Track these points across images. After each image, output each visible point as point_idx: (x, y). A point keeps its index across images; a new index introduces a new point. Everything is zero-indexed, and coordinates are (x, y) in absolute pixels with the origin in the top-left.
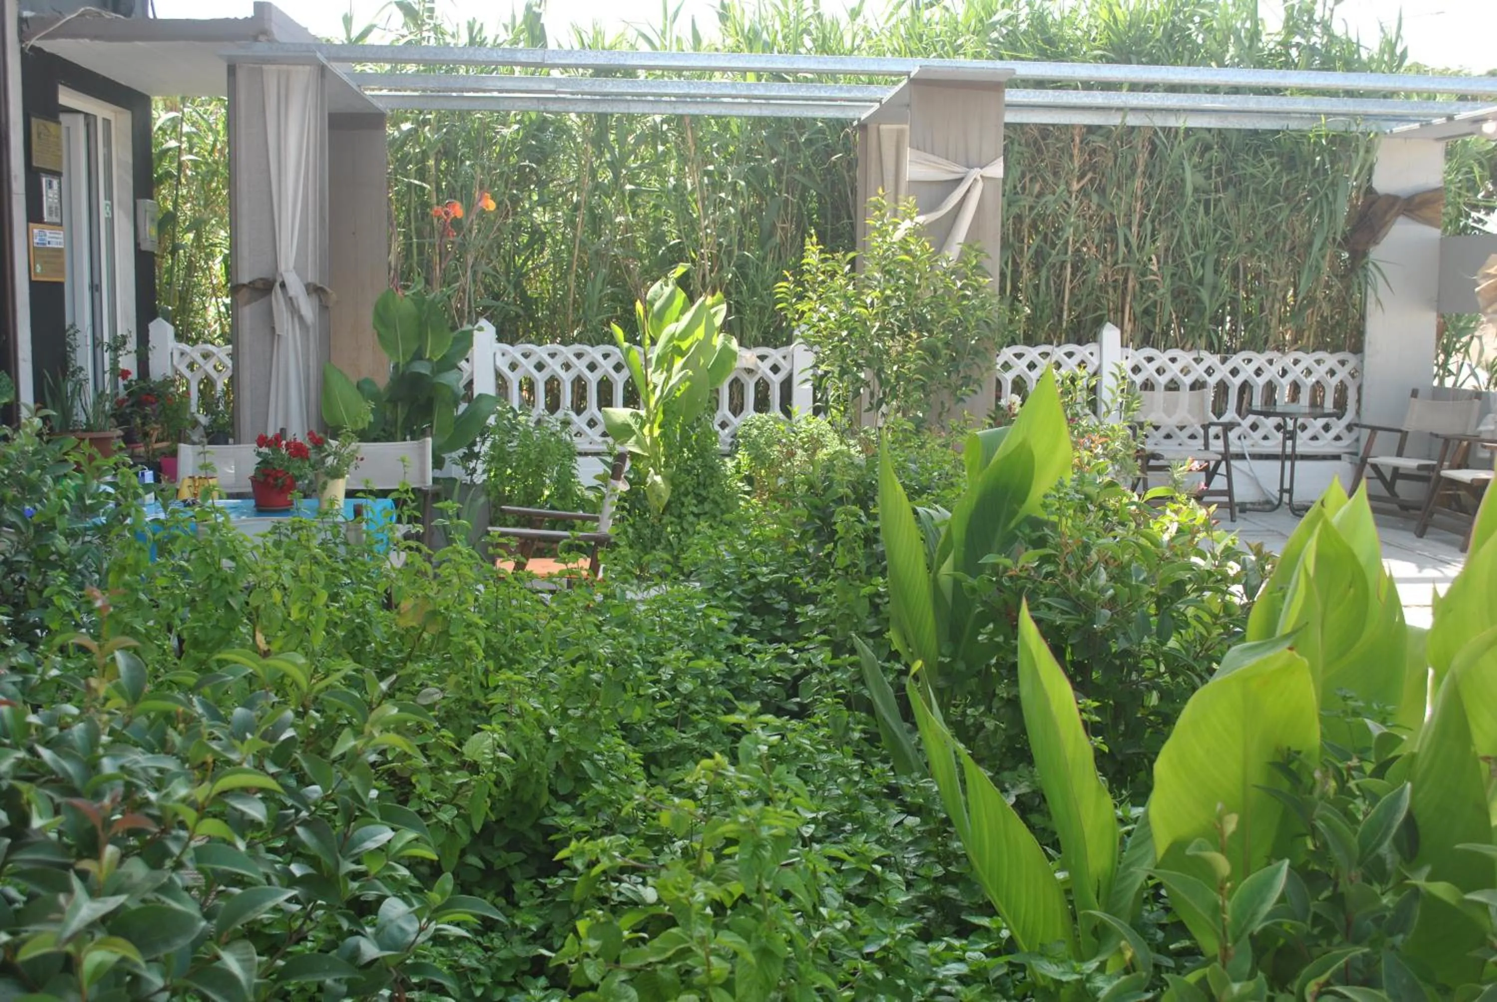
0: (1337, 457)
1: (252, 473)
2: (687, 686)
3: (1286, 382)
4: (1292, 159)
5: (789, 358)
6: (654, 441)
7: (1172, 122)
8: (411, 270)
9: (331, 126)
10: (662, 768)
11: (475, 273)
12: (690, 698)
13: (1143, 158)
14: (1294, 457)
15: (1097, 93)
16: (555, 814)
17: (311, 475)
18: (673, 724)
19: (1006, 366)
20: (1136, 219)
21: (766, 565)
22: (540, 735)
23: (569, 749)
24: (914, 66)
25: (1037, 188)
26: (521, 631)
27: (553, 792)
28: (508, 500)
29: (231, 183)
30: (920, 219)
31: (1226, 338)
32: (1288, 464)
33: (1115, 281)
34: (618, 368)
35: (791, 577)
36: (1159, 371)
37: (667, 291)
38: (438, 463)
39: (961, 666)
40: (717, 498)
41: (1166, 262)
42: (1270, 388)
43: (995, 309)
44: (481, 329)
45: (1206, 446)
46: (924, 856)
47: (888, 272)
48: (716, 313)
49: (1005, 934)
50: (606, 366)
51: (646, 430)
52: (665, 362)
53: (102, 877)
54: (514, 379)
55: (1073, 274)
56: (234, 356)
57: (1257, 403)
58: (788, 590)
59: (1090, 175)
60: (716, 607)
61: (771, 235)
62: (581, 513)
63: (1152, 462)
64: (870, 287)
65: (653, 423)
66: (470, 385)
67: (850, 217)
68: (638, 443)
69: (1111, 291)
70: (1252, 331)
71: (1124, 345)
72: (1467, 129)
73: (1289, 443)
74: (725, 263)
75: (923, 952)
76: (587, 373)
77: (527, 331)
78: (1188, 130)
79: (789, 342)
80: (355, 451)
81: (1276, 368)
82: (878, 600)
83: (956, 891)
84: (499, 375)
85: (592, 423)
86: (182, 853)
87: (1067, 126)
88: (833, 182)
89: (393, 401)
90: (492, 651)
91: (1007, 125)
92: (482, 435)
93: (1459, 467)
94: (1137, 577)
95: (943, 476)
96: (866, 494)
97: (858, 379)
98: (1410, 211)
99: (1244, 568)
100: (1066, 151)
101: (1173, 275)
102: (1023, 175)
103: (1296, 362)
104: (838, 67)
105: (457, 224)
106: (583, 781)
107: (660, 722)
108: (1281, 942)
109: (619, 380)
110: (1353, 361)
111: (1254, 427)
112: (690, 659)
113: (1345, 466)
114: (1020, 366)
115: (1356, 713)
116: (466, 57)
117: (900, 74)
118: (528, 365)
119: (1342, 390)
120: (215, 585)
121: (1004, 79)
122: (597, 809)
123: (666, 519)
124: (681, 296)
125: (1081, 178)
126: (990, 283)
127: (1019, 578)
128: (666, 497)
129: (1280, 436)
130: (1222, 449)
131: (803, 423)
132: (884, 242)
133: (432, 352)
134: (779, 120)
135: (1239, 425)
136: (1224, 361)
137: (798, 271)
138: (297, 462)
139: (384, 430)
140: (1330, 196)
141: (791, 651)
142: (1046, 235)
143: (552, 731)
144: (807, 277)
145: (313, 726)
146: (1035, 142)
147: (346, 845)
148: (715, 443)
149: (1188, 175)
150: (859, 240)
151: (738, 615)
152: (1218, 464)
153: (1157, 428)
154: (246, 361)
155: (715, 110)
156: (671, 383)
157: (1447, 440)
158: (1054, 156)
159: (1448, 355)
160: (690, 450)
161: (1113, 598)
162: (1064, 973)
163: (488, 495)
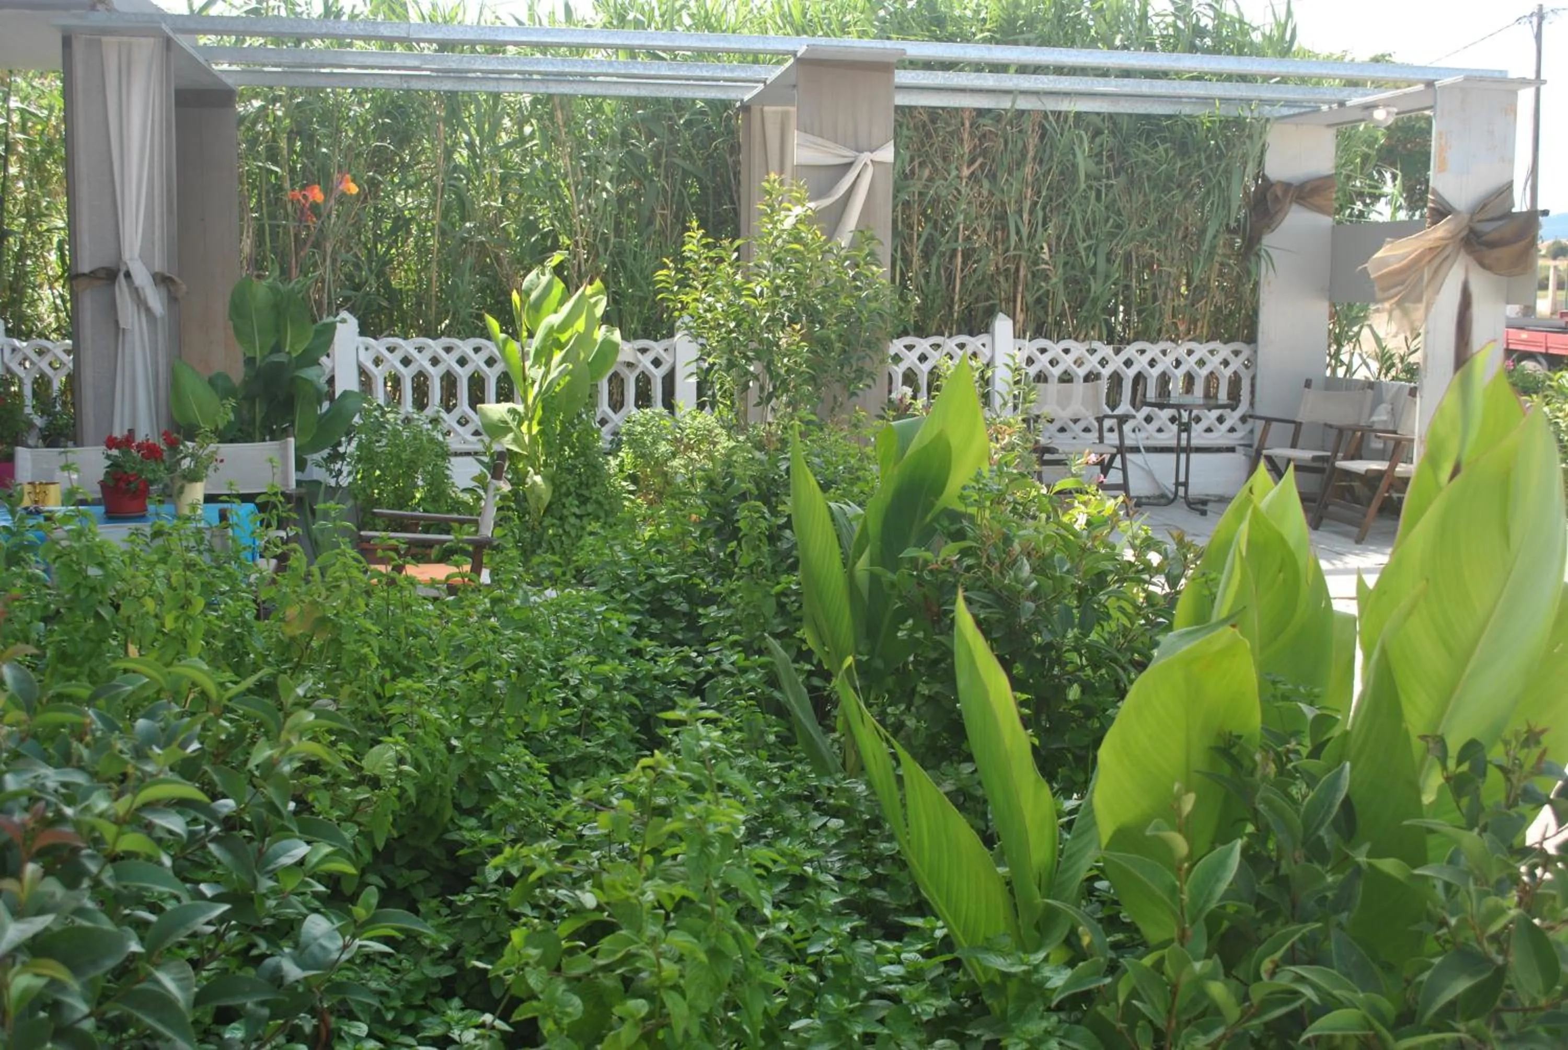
0: (1231, 450)
1: (102, 478)
2: (591, 692)
3: (1180, 373)
4: (1183, 144)
5: (671, 350)
6: (532, 438)
7: (1065, 106)
8: (264, 259)
9: (178, 103)
10: (566, 779)
11: (334, 261)
12: (593, 705)
13: (1033, 141)
14: (1189, 450)
15: (986, 75)
16: (460, 828)
17: (166, 478)
18: (576, 732)
19: (897, 359)
20: (1027, 205)
21: (664, 566)
22: (442, 746)
23: (473, 760)
24: (801, 44)
25: (926, 173)
26: (415, 637)
27: (457, 806)
28: (377, 503)
29: (69, 162)
30: (812, 205)
31: (1119, 328)
32: (1183, 457)
33: (1007, 270)
34: (490, 362)
35: (691, 577)
36: (1053, 363)
37: (544, 280)
38: (301, 465)
39: (879, 663)
40: (601, 498)
41: (1058, 251)
42: (1164, 379)
43: (888, 299)
44: (343, 321)
45: (1101, 439)
46: (848, 859)
47: (779, 260)
48: (596, 304)
49: (939, 934)
50: (478, 361)
51: (524, 428)
52: (543, 355)
53: (24, 896)
54: (378, 374)
55: (964, 263)
56: (75, 351)
57: (1152, 394)
58: (687, 590)
59: (980, 161)
60: (615, 610)
61: (650, 222)
62: (455, 516)
63: (1047, 457)
64: (758, 275)
65: (531, 420)
66: (331, 381)
67: (733, 203)
68: (516, 441)
69: (1002, 279)
70: (1144, 321)
71: (1017, 336)
72: (1360, 115)
73: (1184, 435)
74: (601, 250)
75: (868, 950)
76: (457, 368)
77: (392, 324)
78: (1078, 115)
79: (671, 335)
80: (215, 452)
81: (1169, 360)
82: (784, 600)
83: (883, 893)
84: (362, 371)
85: (464, 421)
86: (100, 872)
87: (956, 109)
88: (714, 167)
89: (250, 398)
90: (387, 659)
91: (897, 108)
92: (347, 434)
93: (1353, 458)
94: (1061, 567)
95: (850, 470)
96: (769, 489)
97: (747, 372)
98: (1303, 198)
99: (1166, 557)
100: (956, 134)
101: (1066, 264)
102: (912, 160)
103: (1190, 352)
104: (721, 45)
105: (315, 207)
106: (488, 793)
107: (563, 730)
108: (1226, 924)
109: (492, 375)
110: (1246, 351)
111: (1149, 419)
112: (592, 664)
113: (1239, 459)
114: (911, 359)
115: (1285, 698)
116: (324, 30)
117: (787, 53)
118: (394, 360)
119: (1235, 382)
120: (83, 593)
121: (894, 60)
122: (504, 822)
123: (547, 521)
124: (559, 286)
125: (971, 162)
126: (881, 272)
127: (941, 571)
128: (547, 497)
129: (1175, 428)
130: (1117, 442)
131: (688, 419)
132: (775, 228)
133: (292, 346)
134: (658, 101)
135: (1134, 417)
136: (1117, 352)
137: (680, 259)
138: (151, 465)
139: (240, 430)
140: (1223, 184)
141: (694, 654)
142: (936, 223)
143: (454, 742)
144: (689, 264)
145: (223, 737)
146: (924, 126)
147: (262, 861)
148: (597, 440)
149: (1080, 159)
150: (743, 228)
151: (636, 618)
152: (1113, 457)
153: (1051, 421)
154: (88, 356)
155: (590, 90)
156: (550, 378)
157: (1341, 431)
158: (943, 141)
159: (1340, 346)
160: (572, 448)
161: (1036, 591)
162: (1012, 965)
163: (356, 498)
